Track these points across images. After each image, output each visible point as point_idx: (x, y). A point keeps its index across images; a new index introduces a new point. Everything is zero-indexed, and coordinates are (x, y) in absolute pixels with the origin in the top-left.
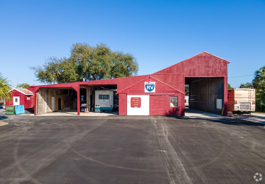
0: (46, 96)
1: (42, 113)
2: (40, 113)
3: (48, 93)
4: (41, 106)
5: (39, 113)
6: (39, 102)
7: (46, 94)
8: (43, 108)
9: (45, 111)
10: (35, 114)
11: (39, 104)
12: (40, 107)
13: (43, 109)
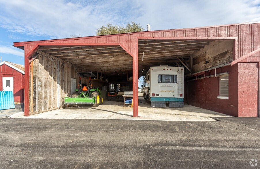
0: (59, 74)
1: (47, 109)
2: (43, 109)
3: (62, 69)
4: (45, 93)
5: (39, 110)
6: (38, 83)
7: (58, 70)
8: (52, 98)
9: (56, 104)
10: (27, 114)
11: (39, 90)
12: (43, 96)
13: (52, 100)
